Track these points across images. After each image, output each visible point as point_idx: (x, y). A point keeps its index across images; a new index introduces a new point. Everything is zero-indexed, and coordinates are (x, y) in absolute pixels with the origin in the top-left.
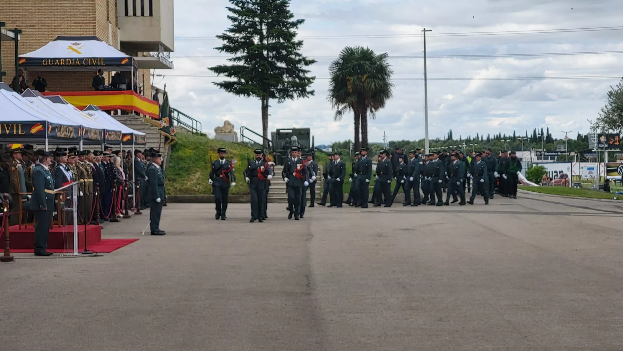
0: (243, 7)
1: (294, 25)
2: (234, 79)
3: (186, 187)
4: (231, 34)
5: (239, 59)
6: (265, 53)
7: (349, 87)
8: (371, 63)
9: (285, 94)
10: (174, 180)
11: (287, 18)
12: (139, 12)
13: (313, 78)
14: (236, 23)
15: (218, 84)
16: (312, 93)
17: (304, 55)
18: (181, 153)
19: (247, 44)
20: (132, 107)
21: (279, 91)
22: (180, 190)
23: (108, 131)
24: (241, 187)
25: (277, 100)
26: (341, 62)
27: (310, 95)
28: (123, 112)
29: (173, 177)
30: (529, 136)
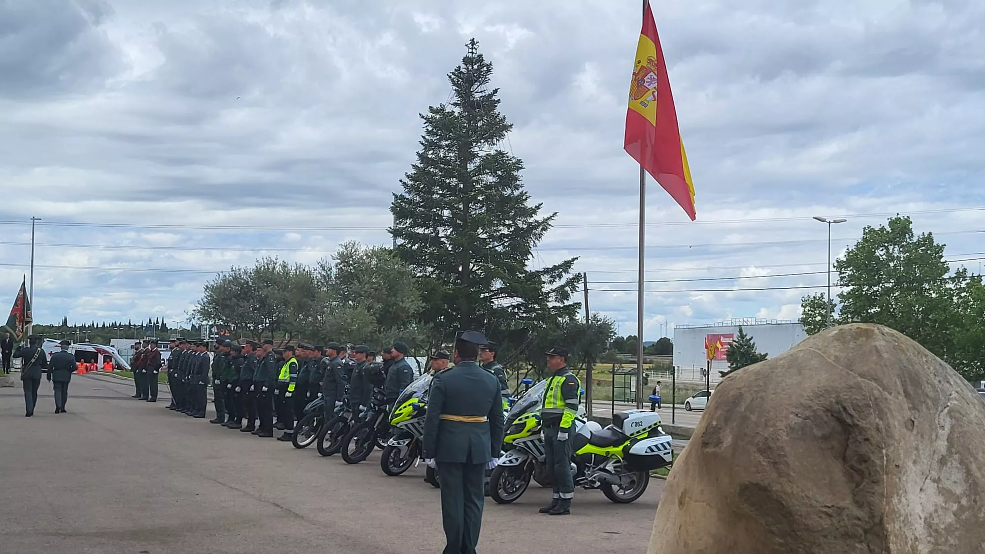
30: (144, 325)
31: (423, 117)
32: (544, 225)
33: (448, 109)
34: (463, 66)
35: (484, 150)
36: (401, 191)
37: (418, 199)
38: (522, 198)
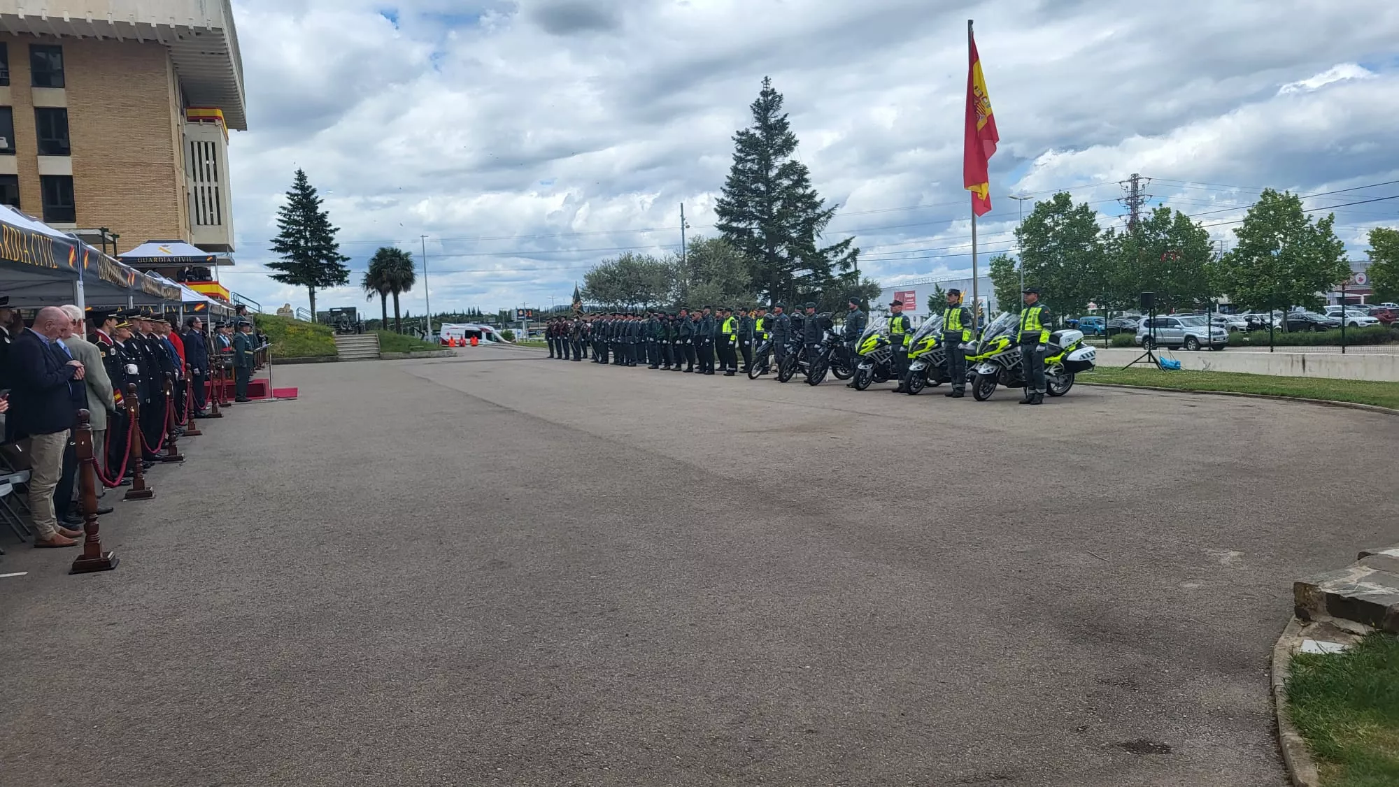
0: (289, 219)
1: (332, 231)
2: (285, 272)
4: (282, 239)
5: (290, 257)
6: (310, 253)
7: (384, 276)
8: (400, 259)
9: (327, 283)
11: (326, 226)
12: (209, 222)
13: (349, 271)
14: (285, 231)
15: (272, 277)
16: (348, 282)
17: (341, 254)
19: (295, 246)
21: (322, 281)
25: (321, 288)
26: (376, 258)
27: (346, 284)
31: (734, 139)
32: (828, 214)
33: (752, 131)
34: (761, 98)
35: (779, 162)
36: (721, 195)
37: (733, 201)
38: (812, 195)
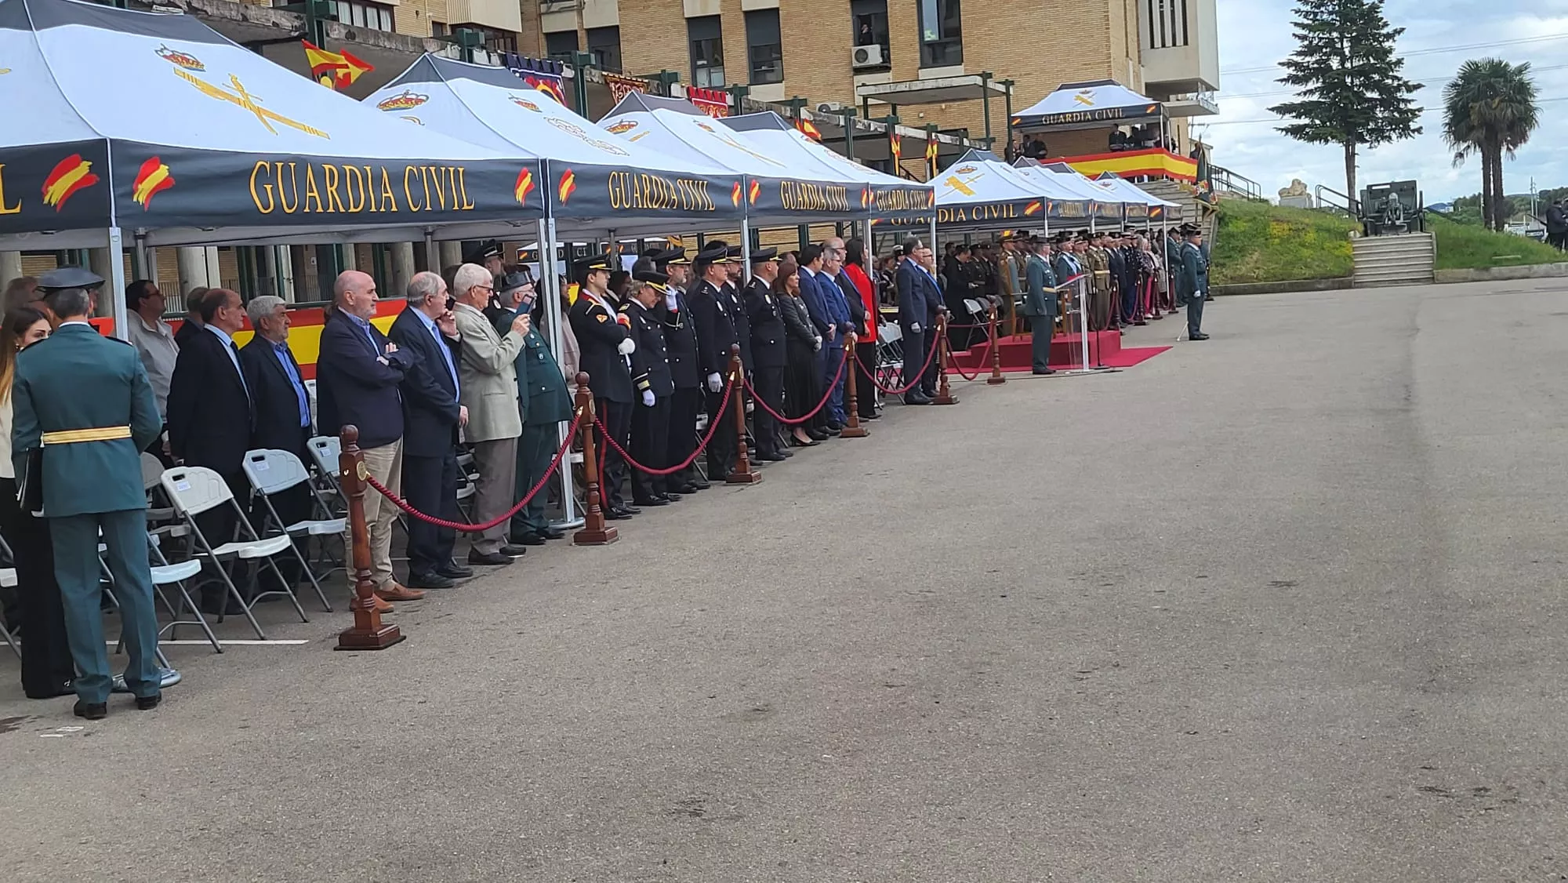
0: (1314, 20)
1: (1389, 36)
2: (1304, 121)
3: (1241, 273)
4: (1299, 59)
5: (1311, 92)
6: (1348, 80)
7: (1474, 117)
8: (1506, 80)
9: (1380, 135)
10: (1223, 265)
11: (1378, 28)
12: (1169, 42)
13: (1420, 110)
14: (1306, 43)
15: (1282, 130)
16: (1419, 130)
17: (1406, 78)
18: (1231, 228)
19: (1323, 70)
20: (1164, 169)
21: (1371, 132)
22: (1231, 278)
23: (1129, 204)
24: (1317, 269)
25: (1368, 145)
26: (1460, 82)
27: (1416, 134)
28: (1151, 178)
29: (1222, 261)
